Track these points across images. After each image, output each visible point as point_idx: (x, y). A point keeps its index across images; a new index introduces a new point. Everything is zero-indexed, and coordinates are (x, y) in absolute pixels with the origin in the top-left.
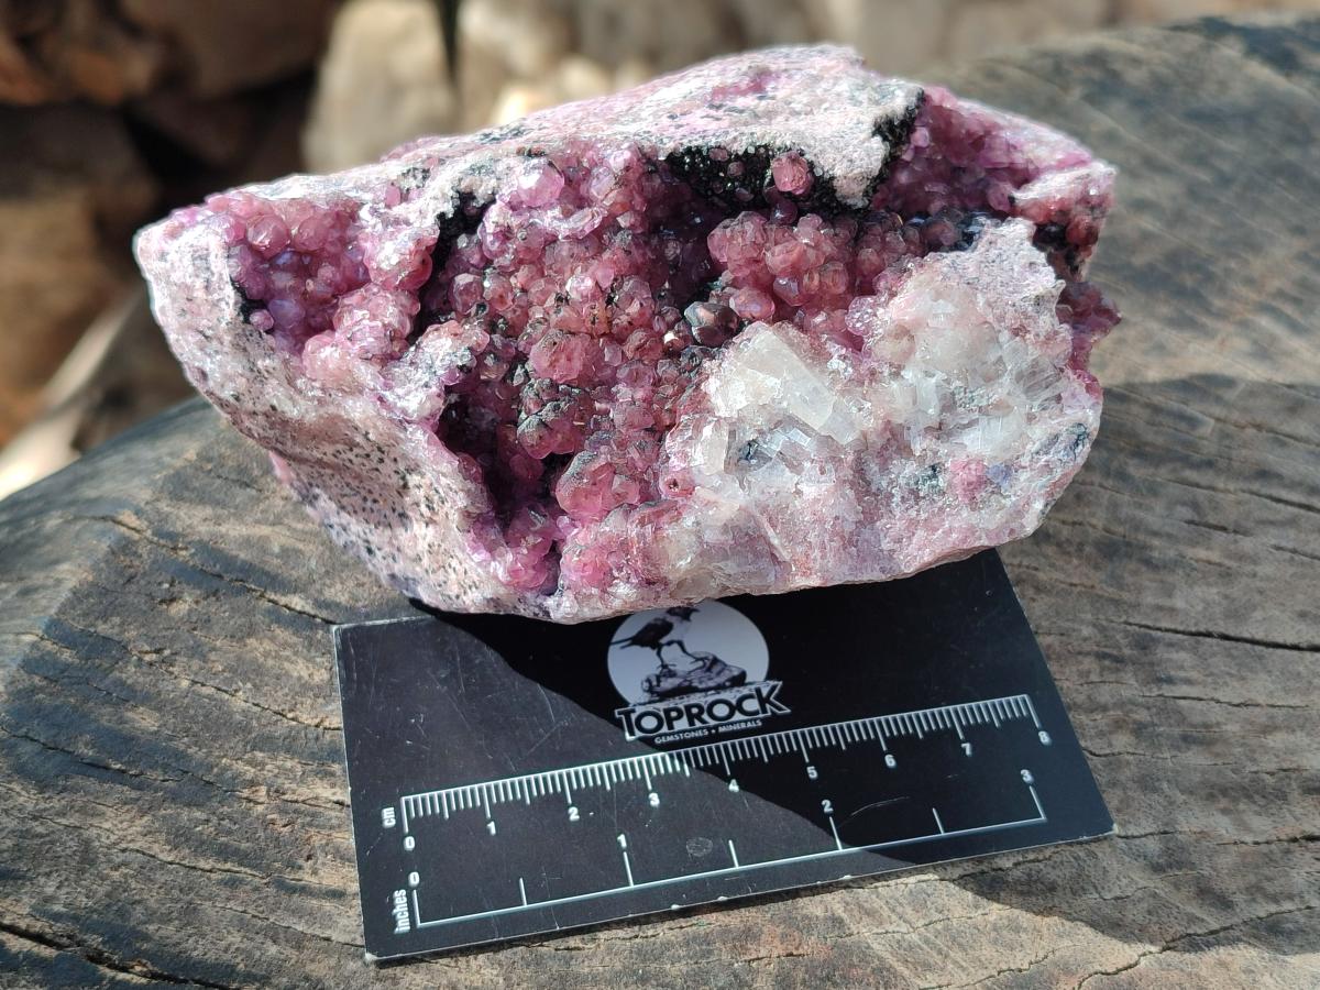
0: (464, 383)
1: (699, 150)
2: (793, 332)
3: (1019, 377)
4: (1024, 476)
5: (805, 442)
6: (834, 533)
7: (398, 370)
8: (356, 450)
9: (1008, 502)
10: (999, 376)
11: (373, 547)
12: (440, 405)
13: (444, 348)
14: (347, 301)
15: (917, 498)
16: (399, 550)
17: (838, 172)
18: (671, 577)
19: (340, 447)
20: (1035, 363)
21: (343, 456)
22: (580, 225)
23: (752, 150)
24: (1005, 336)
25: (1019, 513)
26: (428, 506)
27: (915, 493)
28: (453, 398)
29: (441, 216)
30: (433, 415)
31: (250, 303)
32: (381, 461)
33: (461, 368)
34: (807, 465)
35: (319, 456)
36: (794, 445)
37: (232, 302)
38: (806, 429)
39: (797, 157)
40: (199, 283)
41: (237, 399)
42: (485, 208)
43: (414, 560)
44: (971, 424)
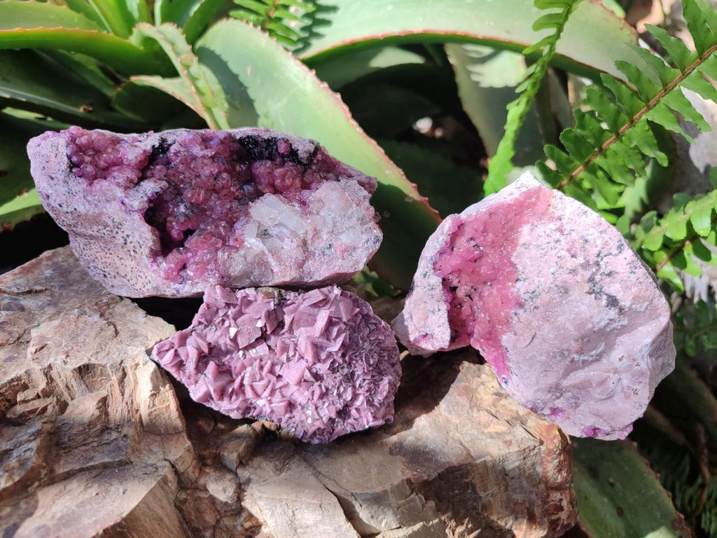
0: (157, 199)
1: (251, 137)
2: (281, 197)
3: (358, 219)
4: (359, 250)
5: (285, 231)
6: (295, 262)
7: (131, 192)
8: (107, 228)
9: (355, 259)
10: (352, 218)
11: (107, 274)
12: (147, 206)
13: (150, 187)
14: (113, 169)
15: (324, 255)
16: (118, 273)
17: (300, 148)
18: (232, 275)
19: (101, 227)
20: (364, 215)
21: (102, 231)
22: (207, 153)
23: (270, 138)
24: (354, 205)
25: (357, 262)
26: (134, 251)
27: (323, 253)
28: (152, 205)
29: (153, 146)
30: (143, 209)
31: (72, 165)
32: (117, 233)
33: (157, 193)
34: (286, 239)
35: (91, 233)
36: (281, 232)
37: (65, 163)
38: (286, 227)
39: (286, 141)
40: (53, 155)
41: (61, 206)
42: (171, 145)
43: (124, 277)
44: (342, 233)
